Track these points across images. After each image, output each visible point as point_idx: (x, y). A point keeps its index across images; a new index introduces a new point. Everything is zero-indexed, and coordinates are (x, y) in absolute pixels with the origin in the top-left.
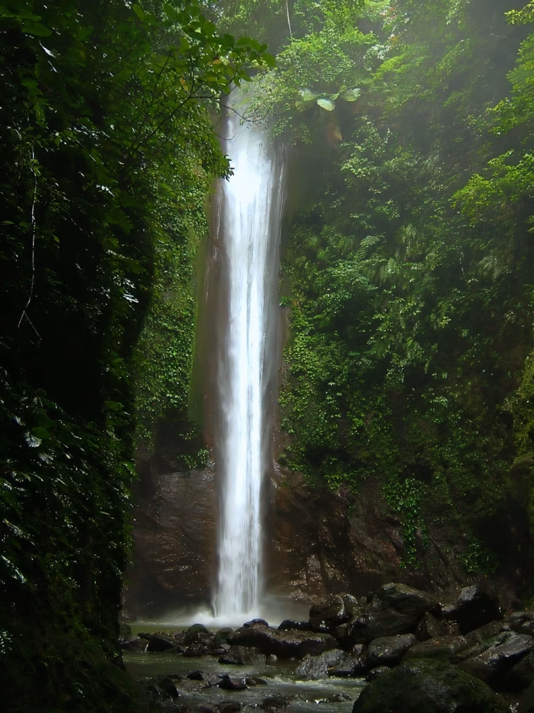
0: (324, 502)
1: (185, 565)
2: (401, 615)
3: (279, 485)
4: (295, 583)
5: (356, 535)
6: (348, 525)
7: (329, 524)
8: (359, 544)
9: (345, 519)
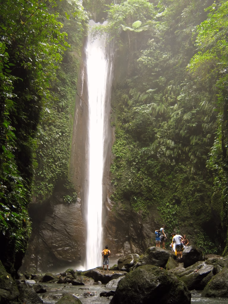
0: (131, 217)
1: (67, 247)
2: (158, 261)
3: (110, 209)
4: (119, 255)
5: (146, 232)
6: (142, 227)
7: (133, 227)
8: (147, 236)
9: (141, 225)
